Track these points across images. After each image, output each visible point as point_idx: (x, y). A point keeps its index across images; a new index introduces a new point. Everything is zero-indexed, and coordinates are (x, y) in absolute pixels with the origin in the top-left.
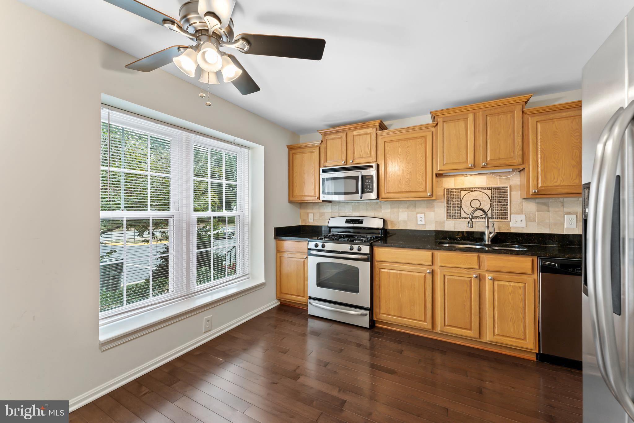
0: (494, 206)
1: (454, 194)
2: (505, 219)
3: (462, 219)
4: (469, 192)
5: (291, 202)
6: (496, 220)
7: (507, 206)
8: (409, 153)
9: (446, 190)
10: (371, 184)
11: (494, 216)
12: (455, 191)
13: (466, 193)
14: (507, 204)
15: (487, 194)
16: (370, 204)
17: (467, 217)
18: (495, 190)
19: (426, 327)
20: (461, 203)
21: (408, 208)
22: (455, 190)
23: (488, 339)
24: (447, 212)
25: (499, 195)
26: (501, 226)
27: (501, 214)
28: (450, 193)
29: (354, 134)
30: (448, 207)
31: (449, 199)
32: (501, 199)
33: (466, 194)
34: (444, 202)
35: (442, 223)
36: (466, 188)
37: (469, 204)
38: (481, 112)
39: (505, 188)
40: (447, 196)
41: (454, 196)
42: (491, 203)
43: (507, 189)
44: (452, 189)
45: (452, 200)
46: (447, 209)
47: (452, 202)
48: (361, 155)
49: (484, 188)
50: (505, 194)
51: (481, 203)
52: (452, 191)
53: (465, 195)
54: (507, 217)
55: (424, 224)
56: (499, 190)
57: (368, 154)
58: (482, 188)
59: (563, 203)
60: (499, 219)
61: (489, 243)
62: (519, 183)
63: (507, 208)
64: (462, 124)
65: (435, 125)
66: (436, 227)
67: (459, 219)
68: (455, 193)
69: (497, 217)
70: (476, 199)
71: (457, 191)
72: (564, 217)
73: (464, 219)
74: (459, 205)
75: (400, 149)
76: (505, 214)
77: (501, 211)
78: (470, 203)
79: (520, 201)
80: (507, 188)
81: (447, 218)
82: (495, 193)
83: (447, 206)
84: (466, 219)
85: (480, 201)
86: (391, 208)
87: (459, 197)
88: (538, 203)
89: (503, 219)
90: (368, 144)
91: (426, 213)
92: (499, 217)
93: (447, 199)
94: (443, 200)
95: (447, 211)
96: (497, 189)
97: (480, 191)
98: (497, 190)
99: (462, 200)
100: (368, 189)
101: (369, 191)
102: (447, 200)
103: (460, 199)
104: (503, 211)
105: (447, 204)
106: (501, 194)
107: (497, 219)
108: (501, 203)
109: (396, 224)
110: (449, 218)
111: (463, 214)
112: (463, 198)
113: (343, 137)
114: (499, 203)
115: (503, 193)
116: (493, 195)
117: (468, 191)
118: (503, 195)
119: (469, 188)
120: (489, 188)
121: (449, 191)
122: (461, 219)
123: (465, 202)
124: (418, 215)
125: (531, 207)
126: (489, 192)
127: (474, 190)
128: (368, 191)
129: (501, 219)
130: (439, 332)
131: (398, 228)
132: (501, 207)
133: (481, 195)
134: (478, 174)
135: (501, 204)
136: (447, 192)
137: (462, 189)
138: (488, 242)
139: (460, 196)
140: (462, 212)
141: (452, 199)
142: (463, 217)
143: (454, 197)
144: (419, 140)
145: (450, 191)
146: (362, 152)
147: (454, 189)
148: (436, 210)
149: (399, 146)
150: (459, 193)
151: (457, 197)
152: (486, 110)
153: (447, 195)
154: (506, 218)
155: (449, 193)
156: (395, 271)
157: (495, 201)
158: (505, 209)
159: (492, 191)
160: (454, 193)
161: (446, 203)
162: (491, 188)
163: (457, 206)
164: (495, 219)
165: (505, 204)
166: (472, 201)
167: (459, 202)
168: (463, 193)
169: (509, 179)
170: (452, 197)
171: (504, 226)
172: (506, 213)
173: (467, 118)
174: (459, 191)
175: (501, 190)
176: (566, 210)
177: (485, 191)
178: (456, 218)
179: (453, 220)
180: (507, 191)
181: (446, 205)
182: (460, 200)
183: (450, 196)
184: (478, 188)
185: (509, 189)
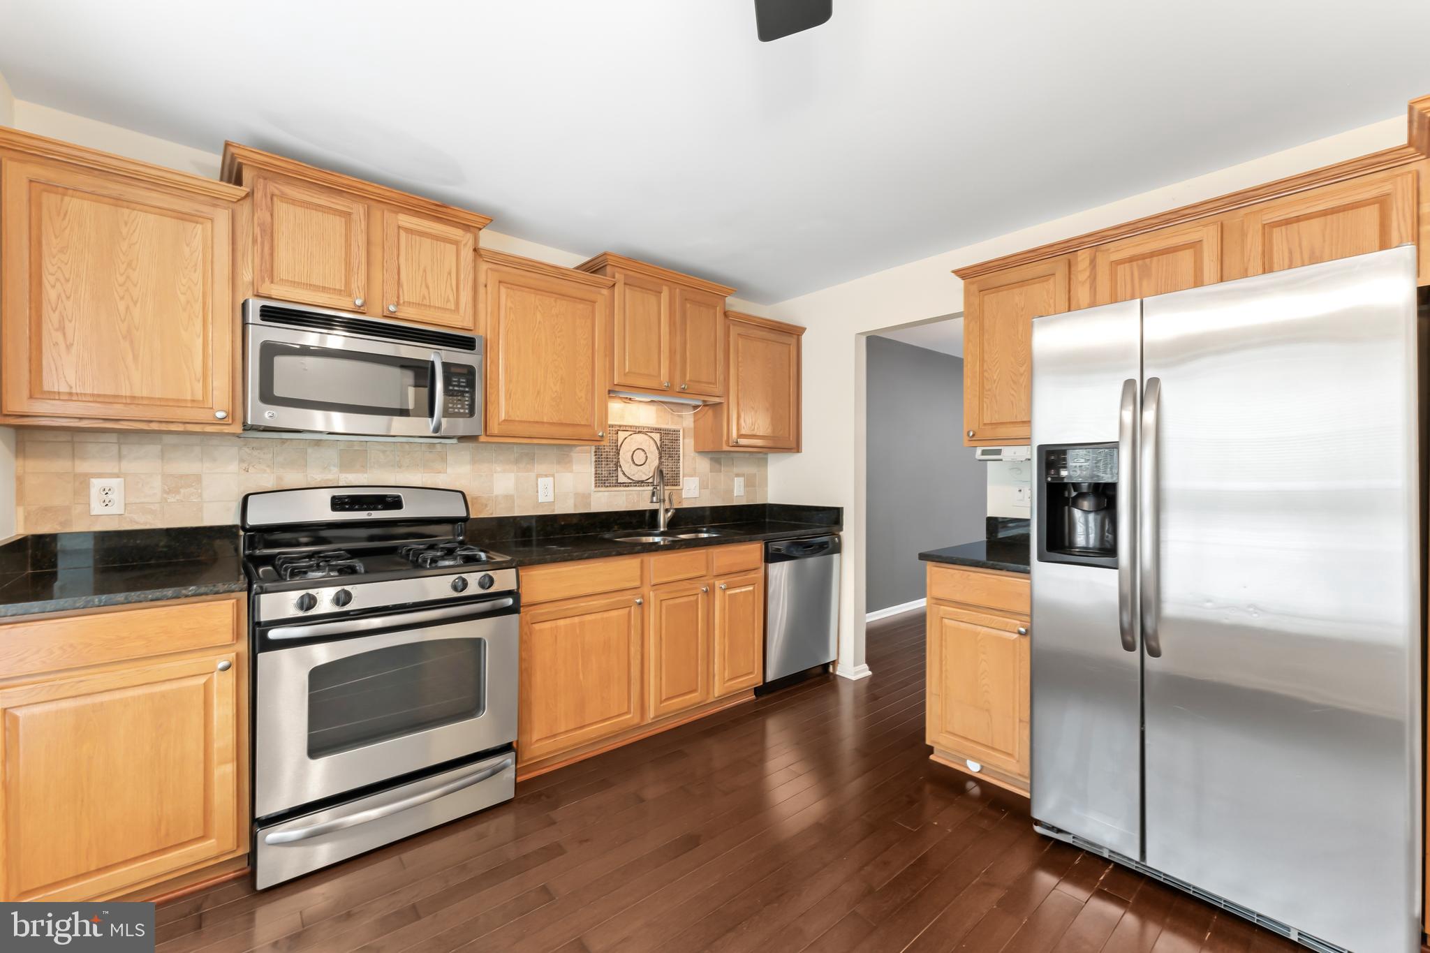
0: (663, 462)
3: (620, 486)
4: (631, 435)
7: (679, 463)
8: (559, 332)
10: (467, 392)
12: (610, 430)
13: (626, 436)
14: (679, 460)
15: (654, 441)
16: (407, 446)
17: (627, 483)
18: (665, 434)
19: (632, 723)
20: (619, 454)
21: (517, 461)
22: (610, 427)
23: (716, 695)
24: (596, 474)
25: (670, 442)
26: (672, 497)
27: (672, 476)
29: (401, 223)
30: (598, 462)
32: (672, 451)
33: (626, 438)
34: (591, 452)
35: (586, 497)
36: (626, 426)
37: (630, 457)
38: (678, 290)
39: (677, 431)
42: (660, 458)
43: (679, 434)
45: (605, 449)
46: (596, 467)
47: (604, 452)
48: (424, 297)
49: (651, 429)
51: (647, 457)
53: (624, 440)
54: (680, 482)
55: (552, 500)
56: (670, 434)
57: (448, 301)
58: (648, 428)
59: (733, 460)
60: (670, 485)
61: (667, 530)
62: (692, 425)
63: (679, 465)
64: (652, 299)
65: (612, 284)
66: (575, 506)
67: (615, 486)
68: (610, 433)
70: (640, 449)
71: (612, 430)
72: (733, 480)
73: (623, 486)
74: (615, 458)
75: (539, 316)
76: (677, 477)
77: (672, 471)
78: (632, 456)
79: (693, 454)
80: (679, 431)
81: (595, 487)
82: (665, 439)
83: (596, 461)
84: (625, 486)
85: (646, 453)
86: (474, 461)
87: (615, 443)
88: (711, 459)
89: (674, 485)
90: (450, 273)
91: (556, 475)
92: (670, 482)
94: (588, 447)
95: (596, 471)
96: (667, 432)
97: (646, 434)
98: (667, 434)
99: (620, 449)
100: (459, 406)
101: (462, 411)
102: (596, 449)
103: (617, 446)
104: (675, 471)
105: (596, 455)
107: (668, 485)
108: (672, 457)
109: (486, 505)
110: (599, 486)
111: (622, 479)
112: (621, 445)
113: (355, 217)
114: (669, 457)
115: (675, 440)
116: (663, 442)
117: (630, 433)
118: (675, 443)
119: (631, 426)
120: (658, 429)
122: (617, 486)
123: (624, 454)
124: (539, 479)
125: (704, 464)
126: (657, 436)
127: (637, 430)
128: (456, 410)
129: (672, 485)
130: (650, 722)
131: (492, 514)
132: (672, 465)
133: (647, 441)
134: (652, 401)
135: (672, 460)
137: (620, 426)
138: (664, 527)
139: (617, 440)
140: (620, 474)
141: (604, 446)
142: (620, 483)
144: (581, 306)
146: (427, 287)
148: (575, 467)
149: (537, 307)
150: (615, 434)
151: (613, 443)
152: (684, 290)
154: (677, 484)
156: (568, 621)
157: (665, 454)
158: (677, 468)
159: (661, 435)
161: (593, 453)
162: (660, 430)
163: (613, 461)
164: (665, 485)
165: (677, 460)
166: (634, 451)
167: (615, 452)
168: (622, 435)
169: (680, 416)
171: (675, 497)
172: (678, 475)
173: (661, 293)
174: (615, 430)
175: (672, 434)
176: (736, 470)
177: (653, 435)
178: (610, 486)
179: (603, 489)
180: (679, 437)
181: (593, 459)
182: (617, 449)
184: (644, 428)
185: (681, 433)
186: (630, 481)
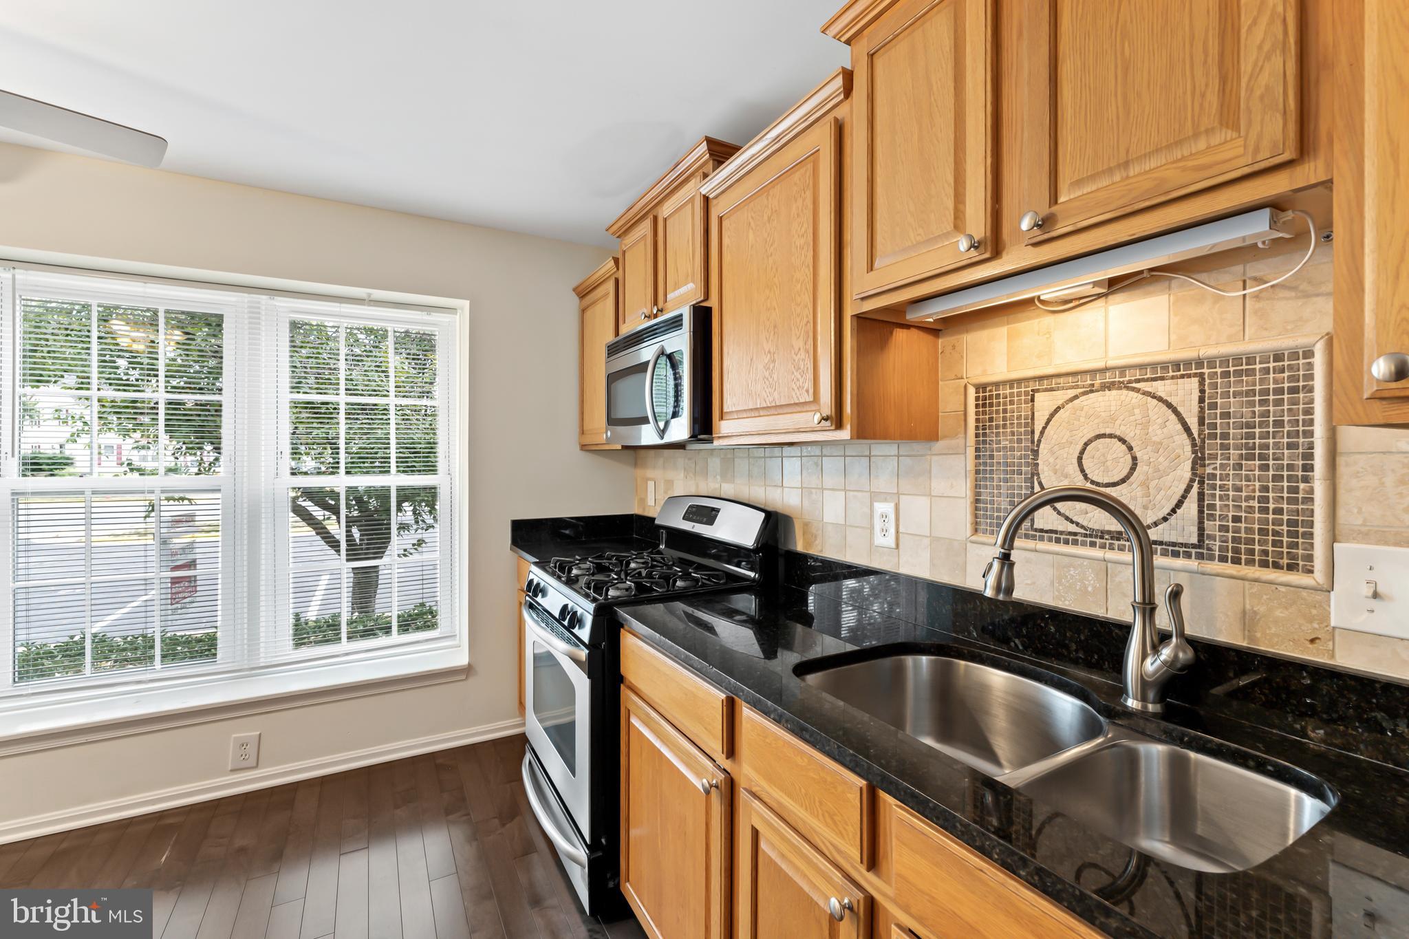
0: (1213, 477)
1: (1005, 411)
2: (1291, 567)
3: (1042, 539)
4: (1076, 397)
5: (584, 447)
6: (1229, 568)
7: (1306, 480)
9: (972, 392)
11: (1212, 538)
12: (1012, 395)
13: (1060, 403)
14: (1309, 468)
15: (1169, 406)
17: (1062, 533)
18: (1226, 374)
20: (1036, 453)
21: (846, 472)
22: (1011, 387)
24: (977, 501)
25: (1253, 404)
26: (1262, 609)
27: (1263, 532)
28: (991, 405)
30: (980, 475)
31: (985, 435)
32: (1266, 435)
33: (1058, 409)
34: (964, 452)
35: (955, 551)
36: (1058, 376)
37: (1075, 461)
39: (1294, 355)
40: (977, 420)
41: (1004, 419)
42: (1198, 461)
43: (1310, 366)
44: (997, 385)
45: (999, 442)
46: (976, 487)
47: (999, 450)
49: (1154, 369)
50: (1295, 402)
51: (1134, 459)
52: (998, 396)
53: (1052, 415)
54: (1310, 558)
55: (893, 546)
56: (1250, 373)
57: (688, 275)
58: (1142, 367)
60: (1250, 562)
61: (1151, 707)
63: (1311, 491)
66: (933, 565)
68: (1012, 403)
69: (1236, 551)
70: (1111, 436)
71: (1019, 394)
73: (1050, 540)
74: (1027, 464)
76: (1294, 534)
77: (1264, 510)
78: (1080, 459)
80: (1309, 354)
81: (976, 531)
82: (1226, 395)
83: (977, 472)
84: (1058, 541)
85: (1130, 448)
87: (1026, 425)
89: (1276, 566)
91: (901, 497)
92: (1252, 552)
93: (977, 436)
94: (961, 441)
95: (978, 494)
96: (1240, 365)
97: (1133, 389)
98: (1238, 373)
99: (1039, 441)
102: (977, 443)
103: (1033, 432)
104: (1279, 511)
105: (977, 457)
106: (1263, 402)
107: (1237, 561)
108: (1263, 457)
110: (986, 531)
112: (1044, 428)
113: (647, 233)
114: (1251, 457)
115: (1279, 391)
116: (1213, 406)
117: (1072, 393)
118: (1279, 403)
119: (1077, 374)
120: (1188, 364)
121: (986, 395)
122: (1034, 538)
123: (1052, 452)
124: (874, 503)
126: (1185, 393)
127: (1098, 382)
129: (1264, 564)
132: (1265, 489)
133: (1137, 411)
135: (1265, 468)
136: (977, 399)
137: (1041, 378)
139: (1033, 419)
141: (998, 434)
142: (1042, 531)
143: (1004, 426)
144: (798, 176)
145: (991, 397)
147: (1004, 383)
148: (935, 485)
149: (750, 225)
150: (1026, 402)
151: (1019, 425)
153: (977, 413)
154: (1298, 564)
155: (984, 405)
157: (1225, 447)
158: (1291, 501)
159: (1202, 383)
160: (1005, 404)
161: (971, 452)
162: (1200, 363)
163: (1020, 473)
164: (1223, 559)
165: (1291, 467)
166: (1086, 444)
167: (1026, 448)
168: (1045, 403)
170: (997, 427)
171: (1279, 613)
172: (1300, 529)
174: (1026, 393)
175: (1267, 371)
177: (1160, 388)
180: (1310, 377)
181: (972, 465)
182: (1033, 442)
183: (991, 420)
184: (1123, 369)
185: (1319, 361)
186: (1072, 528)
